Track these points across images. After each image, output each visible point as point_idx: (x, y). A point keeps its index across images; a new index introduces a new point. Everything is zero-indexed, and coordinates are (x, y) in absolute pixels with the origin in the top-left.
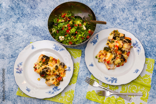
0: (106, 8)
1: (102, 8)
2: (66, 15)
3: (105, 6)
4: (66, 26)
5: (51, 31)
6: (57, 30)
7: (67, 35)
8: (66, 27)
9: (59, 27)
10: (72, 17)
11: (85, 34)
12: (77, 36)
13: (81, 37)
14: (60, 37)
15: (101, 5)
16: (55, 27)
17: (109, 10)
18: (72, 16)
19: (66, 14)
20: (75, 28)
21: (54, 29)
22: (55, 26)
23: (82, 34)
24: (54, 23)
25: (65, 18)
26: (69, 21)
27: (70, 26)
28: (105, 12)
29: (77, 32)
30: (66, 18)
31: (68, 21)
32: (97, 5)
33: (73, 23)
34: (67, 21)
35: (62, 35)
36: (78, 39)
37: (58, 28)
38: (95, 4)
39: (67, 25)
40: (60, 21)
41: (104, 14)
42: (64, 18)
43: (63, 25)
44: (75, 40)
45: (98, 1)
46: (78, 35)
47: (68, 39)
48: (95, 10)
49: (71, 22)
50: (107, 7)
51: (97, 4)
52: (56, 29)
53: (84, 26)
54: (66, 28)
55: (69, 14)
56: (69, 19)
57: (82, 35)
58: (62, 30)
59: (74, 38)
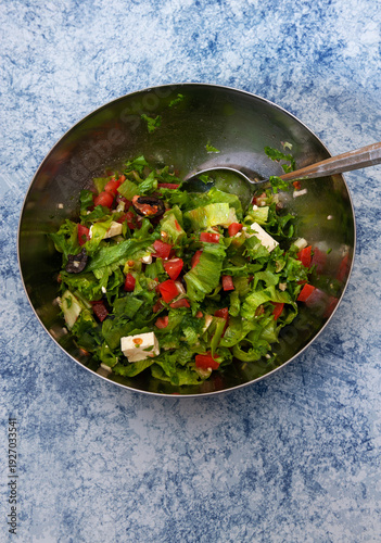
0: (345, 53)
1: (324, 55)
2: (125, 188)
3: (342, 45)
4: (147, 259)
5: (54, 321)
6: (94, 303)
7: (173, 318)
8: (144, 265)
9: (98, 275)
10: (163, 190)
11: (283, 279)
12: (236, 303)
13: (266, 307)
14: (127, 344)
15: (318, 40)
16: (72, 282)
17: (363, 67)
18: (160, 183)
19: (119, 184)
20: (212, 257)
21: (69, 301)
22: (76, 273)
23: (263, 284)
24: (60, 255)
25: (121, 208)
26: (156, 221)
27: (173, 254)
28: (343, 79)
29: (234, 278)
30: (129, 204)
31: (147, 223)
32: (290, 40)
33: (188, 225)
34: (139, 225)
35: (136, 324)
36: (249, 327)
37: (97, 282)
38: (277, 32)
39: (150, 249)
40: (96, 232)
41: (334, 90)
42: (114, 205)
43: (125, 256)
44: (234, 337)
45: (297, 15)
46: (242, 299)
47: (183, 344)
48: (281, 69)
49: (170, 227)
50: (352, 50)
51: (289, 30)
52: (85, 295)
53: (255, 226)
54: (152, 272)
55: (143, 177)
56: (151, 203)
57: (271, 289)
58: (126, 289)
59: (220, 323)
